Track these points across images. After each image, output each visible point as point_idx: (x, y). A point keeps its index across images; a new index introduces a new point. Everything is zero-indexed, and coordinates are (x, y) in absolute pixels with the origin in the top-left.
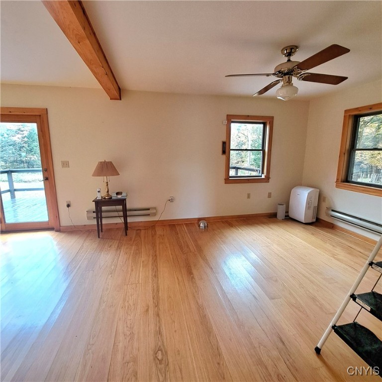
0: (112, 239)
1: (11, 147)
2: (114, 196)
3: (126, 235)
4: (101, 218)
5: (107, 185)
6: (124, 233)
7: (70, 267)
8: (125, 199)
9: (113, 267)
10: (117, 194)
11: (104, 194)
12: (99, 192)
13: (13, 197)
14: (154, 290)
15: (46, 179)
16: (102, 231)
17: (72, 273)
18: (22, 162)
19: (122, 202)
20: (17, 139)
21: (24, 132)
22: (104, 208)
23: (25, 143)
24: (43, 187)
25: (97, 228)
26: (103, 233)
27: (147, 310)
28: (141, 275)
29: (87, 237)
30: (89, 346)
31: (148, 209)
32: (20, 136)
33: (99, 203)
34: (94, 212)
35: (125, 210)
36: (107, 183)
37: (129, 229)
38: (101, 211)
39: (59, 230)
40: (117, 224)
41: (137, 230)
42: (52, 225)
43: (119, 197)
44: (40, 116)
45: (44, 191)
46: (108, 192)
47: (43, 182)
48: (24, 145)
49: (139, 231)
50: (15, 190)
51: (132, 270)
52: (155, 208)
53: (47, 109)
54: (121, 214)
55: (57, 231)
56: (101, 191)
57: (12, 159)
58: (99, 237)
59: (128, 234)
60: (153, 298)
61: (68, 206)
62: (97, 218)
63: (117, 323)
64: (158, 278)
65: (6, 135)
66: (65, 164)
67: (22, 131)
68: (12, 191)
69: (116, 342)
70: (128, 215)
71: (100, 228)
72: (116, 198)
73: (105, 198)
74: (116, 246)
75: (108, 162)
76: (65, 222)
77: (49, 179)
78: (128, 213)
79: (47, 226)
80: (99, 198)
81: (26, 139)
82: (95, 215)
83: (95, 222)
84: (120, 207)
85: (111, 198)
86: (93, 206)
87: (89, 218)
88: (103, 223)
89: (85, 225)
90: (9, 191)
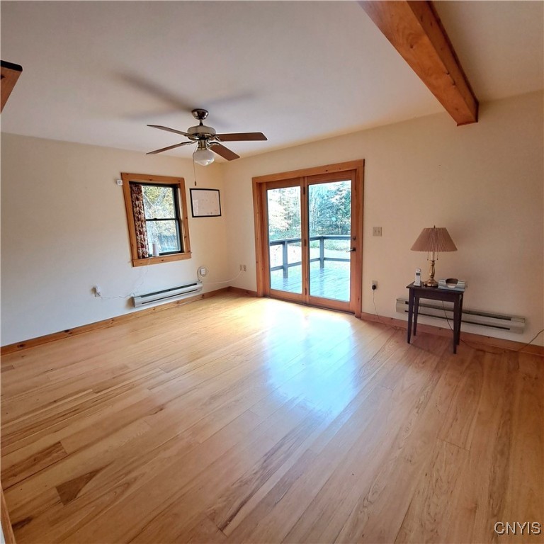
0: (429, 351)
1: (329, 210)
2: (442, 284)
3: (455, 352)
4: (417, 314)
5: (433, 265)
6: (451, 349)
7: (364, 370)
8: (462, 293)
9: (422, 398)
10: (448, 281)
11: (425, 278)
12: (418, 274)
13: (322, 266)
14: (494, 480)
15: (353, 250)
16: (415, 334)
17: (365, 380)
18: (337, 226)
19: (456, 297)
20: (335, 201)
21: (343, 192)
22: (422, 300)
23: (343, 204)
24: (349, 258)
25: (407, 327)
26: (416, 337)
27: (473, 510)
28: (471, 434)
29: (393, 336)
30: (366, 501)
31: (509, 319)
32: (338, 197)
33: (415, 292)
34: (407, 303)
35: (458, 311)
36: (433, 261)
37: (461, 343)
38: (418, 305)
39: (359, 317)
40: (440, 329)
41: (478, 350)
42: (354, 307)
43: (451, 287)
44: (356, 170)
45: (349, 263)
46: (433, 276)
47: (350, 253)
48: (341, 207)
49: (480, 353)
50: (325, 259)
51: (455, 419)
52: (524, 319)
53: (364, 160)
54: (451, 315)
55: (357, 317)
56: (422, 274)
57: (328, 223)
58: (409, 342)
59: (457, 351)
60: (491, 496)
61: (374, 287)
62: (410, 312)
63: (414, 495)
64: (508, 459)
65: (326, 198)
66: (378, 232)
67: (341, 191)
68: (322, 259)
69: (405, 525)
70: (462, 319)
71: (412, 328)
72: (444, 288)
73: (426, 286)
74: (434, 365)
75: (439, 229)
76: (368, 308)
77: (356, 250)
78: (464, 316)
79: (346, 308)
80: (417, 284)
81: (343, 200)
82: (407, 307)
83: (405, 317)
84: (451, 304)
85: (437, 286)
86: (406, 294)
87: (398, 310)
88: (418, 322)
89: (392, 319)
90: (319, 259)
